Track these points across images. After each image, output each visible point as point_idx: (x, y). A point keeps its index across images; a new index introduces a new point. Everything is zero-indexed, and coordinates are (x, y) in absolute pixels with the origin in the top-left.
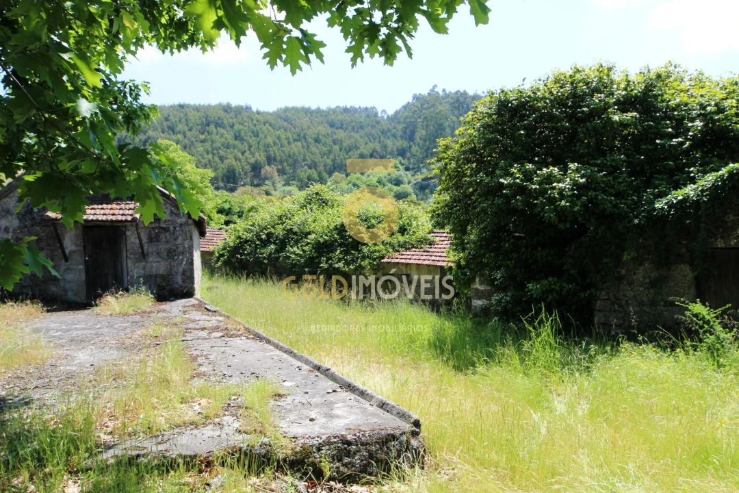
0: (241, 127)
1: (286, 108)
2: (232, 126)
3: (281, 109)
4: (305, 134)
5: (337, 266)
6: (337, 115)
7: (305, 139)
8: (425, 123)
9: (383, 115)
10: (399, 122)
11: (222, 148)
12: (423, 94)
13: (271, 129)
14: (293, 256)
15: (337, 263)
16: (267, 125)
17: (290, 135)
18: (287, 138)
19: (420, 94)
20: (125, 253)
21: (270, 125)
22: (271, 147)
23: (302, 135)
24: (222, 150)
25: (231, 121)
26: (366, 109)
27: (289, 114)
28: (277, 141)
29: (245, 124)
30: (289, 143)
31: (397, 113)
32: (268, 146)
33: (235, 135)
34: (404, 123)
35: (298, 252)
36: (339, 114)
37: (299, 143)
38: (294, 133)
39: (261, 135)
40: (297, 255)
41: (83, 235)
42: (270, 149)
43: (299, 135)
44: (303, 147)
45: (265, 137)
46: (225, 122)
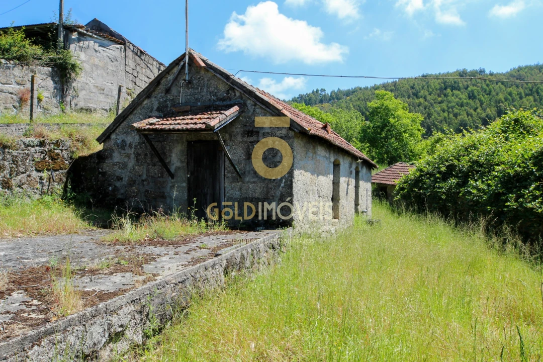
0: (475, 88)
1: (519, 67)
2: (467, 87)
3: (514, 69)
4: (538, 88)
5: (529, 205)
7: (538, 93)
11: (457, 106)
13: (503, 87)
15: (530, 202)
16: (500, 83)
17: (521, 90)
18: (519, 94)
20: (223, 171)
21: (503, 83)
22: (502, 102)
23: (534, 90)
24: (457, 109)
25: (465, 83)
27: (521, 73)
28: (509, 97)
29: (478, 85)
30: (521, 98)
32: (499, 101)
33: (469, 94)
37: (531, 98)
38: (526, 88)
39: (493, 93)
41: (187, 150)
42: (501, 104)
43: (531, 90)
44: (535, 101)
45: (497, 94)
46: (461, 85)
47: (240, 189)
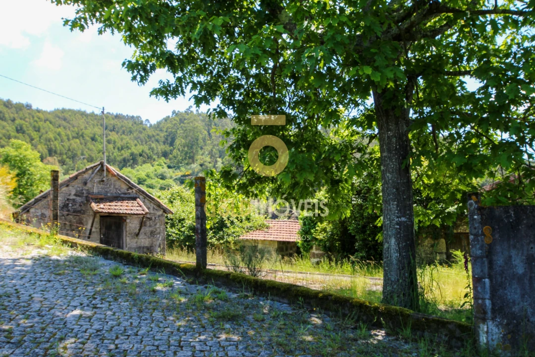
0: (23, 122)
1: (63, 109)
2: (13, 120)
3: (58, 109)
4: (83, 133)
6: (109, 120)
7: (83, 137)
8: (185, 134)
9: (147, 123)
10: (161, 130)
11: (4, 138)
12: (181, 111)
13: (51, 126)
14: (174, 235)
16: (48, 122)
17: (69, 133)
18: (67, 136)
19: (178, 111)
20: (125, 232)
21: (51, 123)
22: (52, 141)
23: (80, 133)
24: (4, 141)
25: (12, 115)
26: (133, 117)
27: (67, 115)
28: (58, 137)
29: (27, 119)
30: (69, 139)
31: (159, 123)
32: (49, 140)
33: (17, 128)
34: (166, 132)
35: (177, 232)
36: (111, 119)
37: (77, 140)
38: (73, 131)
39: (42, 131)
40: (177, 234)
41: (100, 222)
42: (52, 143)
43: (77, 134)
44: (81, 144)
45: (47, 133)
46: (7, 116)
47: (137, 242)
